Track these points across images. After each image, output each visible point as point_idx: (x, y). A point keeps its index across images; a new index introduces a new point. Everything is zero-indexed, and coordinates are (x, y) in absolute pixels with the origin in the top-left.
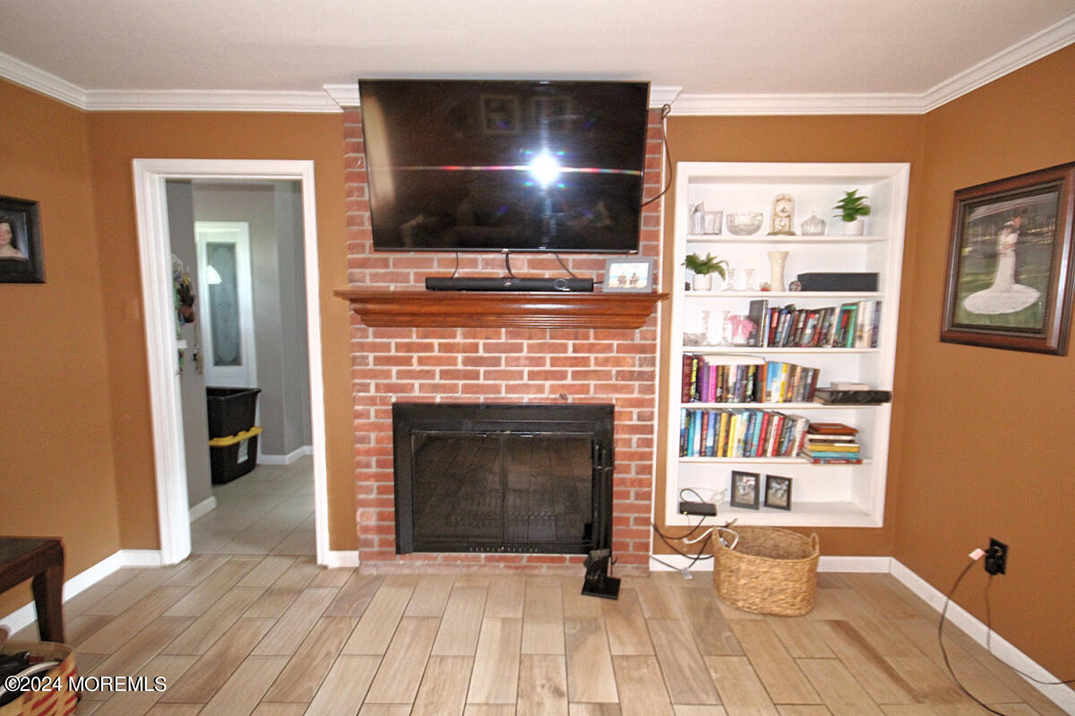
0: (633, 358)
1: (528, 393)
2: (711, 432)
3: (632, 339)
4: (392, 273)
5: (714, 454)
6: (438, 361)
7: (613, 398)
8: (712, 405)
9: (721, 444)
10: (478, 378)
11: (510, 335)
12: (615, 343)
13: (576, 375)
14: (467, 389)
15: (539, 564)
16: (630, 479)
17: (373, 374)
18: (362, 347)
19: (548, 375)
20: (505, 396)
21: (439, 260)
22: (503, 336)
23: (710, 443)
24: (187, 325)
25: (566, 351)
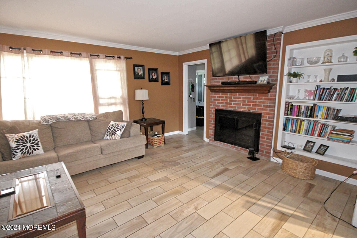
0: (268, 102)
1: (242, 109)
2: (294, 125)
3: (268, 97)
4: (218, 81)
5: (295, 132)
6: (224, 100)
7: (262, 112)
8: (295, 117)
9: (298, 130)
10: (232, 105)
11: (239, 95)
12: (263, 97)
13: (253, 105)
14: (230, 107)
15: (242, 151)
16: (265, 134)
17: (213, 102)
18: (212, 97)
19: (246, 105)
20: (237, 109)
21: (226, 78)
22: (237, 95)
23: (294, 129)
24: (193, 92)
25: (251, 99)
